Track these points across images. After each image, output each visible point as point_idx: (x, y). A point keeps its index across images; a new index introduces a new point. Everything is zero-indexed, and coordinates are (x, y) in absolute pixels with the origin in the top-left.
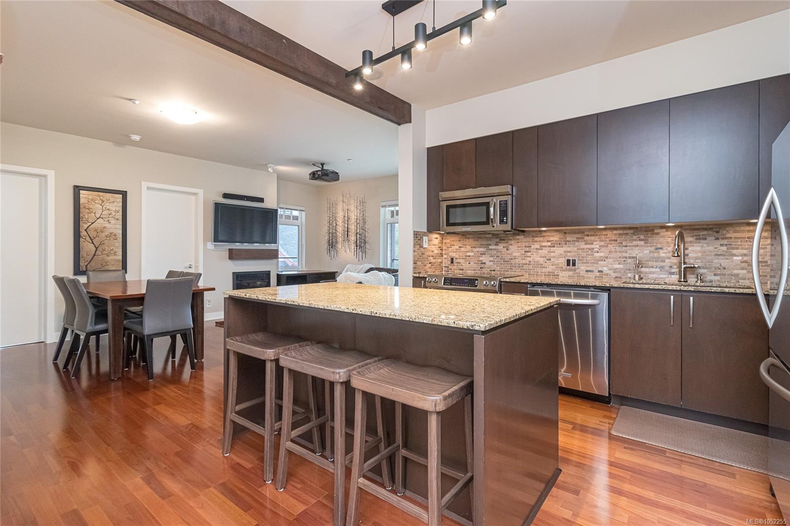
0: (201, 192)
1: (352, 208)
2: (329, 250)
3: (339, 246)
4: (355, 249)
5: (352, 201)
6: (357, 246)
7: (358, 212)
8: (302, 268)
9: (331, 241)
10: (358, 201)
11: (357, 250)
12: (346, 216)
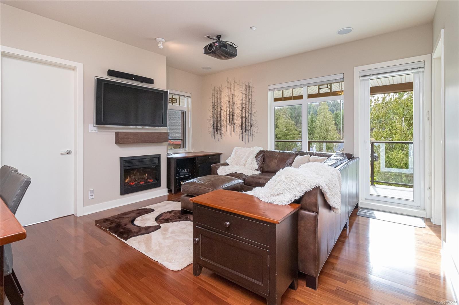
0: (80, 66)
1: (237, 93)
2: (214, 133)
3: (224, 129)
4: (241, 132)
5: (237, 87)
6: (242, 129)
7: (244, 96)
8: (189, 149)
9: (215, 125)
10: (244, 85)
11: (242, 133)
12: (231, 101)
